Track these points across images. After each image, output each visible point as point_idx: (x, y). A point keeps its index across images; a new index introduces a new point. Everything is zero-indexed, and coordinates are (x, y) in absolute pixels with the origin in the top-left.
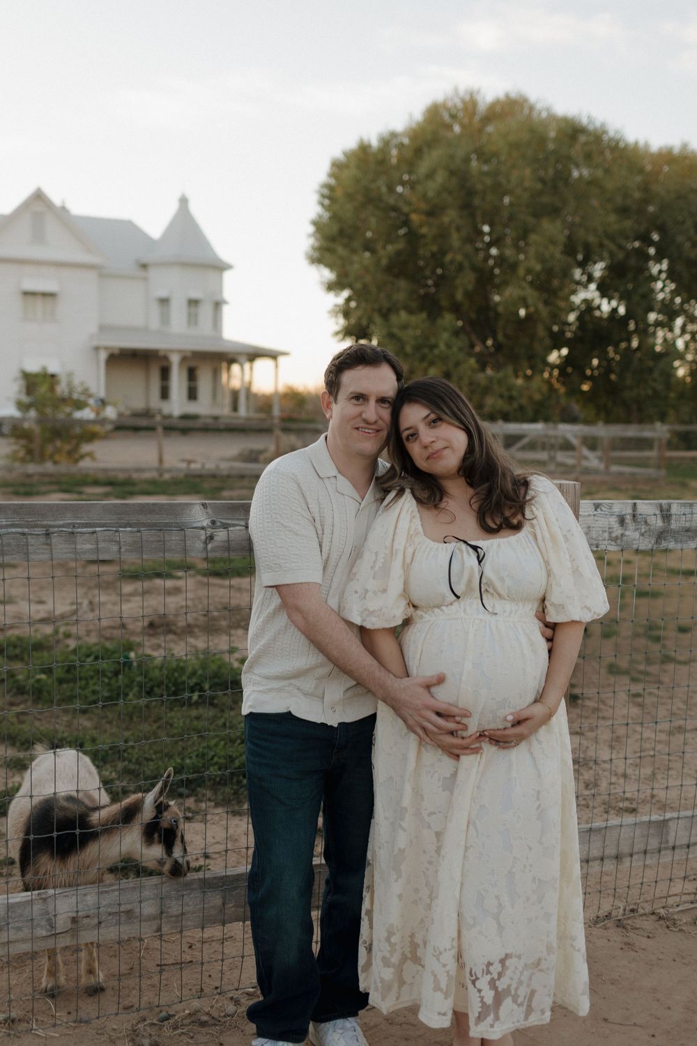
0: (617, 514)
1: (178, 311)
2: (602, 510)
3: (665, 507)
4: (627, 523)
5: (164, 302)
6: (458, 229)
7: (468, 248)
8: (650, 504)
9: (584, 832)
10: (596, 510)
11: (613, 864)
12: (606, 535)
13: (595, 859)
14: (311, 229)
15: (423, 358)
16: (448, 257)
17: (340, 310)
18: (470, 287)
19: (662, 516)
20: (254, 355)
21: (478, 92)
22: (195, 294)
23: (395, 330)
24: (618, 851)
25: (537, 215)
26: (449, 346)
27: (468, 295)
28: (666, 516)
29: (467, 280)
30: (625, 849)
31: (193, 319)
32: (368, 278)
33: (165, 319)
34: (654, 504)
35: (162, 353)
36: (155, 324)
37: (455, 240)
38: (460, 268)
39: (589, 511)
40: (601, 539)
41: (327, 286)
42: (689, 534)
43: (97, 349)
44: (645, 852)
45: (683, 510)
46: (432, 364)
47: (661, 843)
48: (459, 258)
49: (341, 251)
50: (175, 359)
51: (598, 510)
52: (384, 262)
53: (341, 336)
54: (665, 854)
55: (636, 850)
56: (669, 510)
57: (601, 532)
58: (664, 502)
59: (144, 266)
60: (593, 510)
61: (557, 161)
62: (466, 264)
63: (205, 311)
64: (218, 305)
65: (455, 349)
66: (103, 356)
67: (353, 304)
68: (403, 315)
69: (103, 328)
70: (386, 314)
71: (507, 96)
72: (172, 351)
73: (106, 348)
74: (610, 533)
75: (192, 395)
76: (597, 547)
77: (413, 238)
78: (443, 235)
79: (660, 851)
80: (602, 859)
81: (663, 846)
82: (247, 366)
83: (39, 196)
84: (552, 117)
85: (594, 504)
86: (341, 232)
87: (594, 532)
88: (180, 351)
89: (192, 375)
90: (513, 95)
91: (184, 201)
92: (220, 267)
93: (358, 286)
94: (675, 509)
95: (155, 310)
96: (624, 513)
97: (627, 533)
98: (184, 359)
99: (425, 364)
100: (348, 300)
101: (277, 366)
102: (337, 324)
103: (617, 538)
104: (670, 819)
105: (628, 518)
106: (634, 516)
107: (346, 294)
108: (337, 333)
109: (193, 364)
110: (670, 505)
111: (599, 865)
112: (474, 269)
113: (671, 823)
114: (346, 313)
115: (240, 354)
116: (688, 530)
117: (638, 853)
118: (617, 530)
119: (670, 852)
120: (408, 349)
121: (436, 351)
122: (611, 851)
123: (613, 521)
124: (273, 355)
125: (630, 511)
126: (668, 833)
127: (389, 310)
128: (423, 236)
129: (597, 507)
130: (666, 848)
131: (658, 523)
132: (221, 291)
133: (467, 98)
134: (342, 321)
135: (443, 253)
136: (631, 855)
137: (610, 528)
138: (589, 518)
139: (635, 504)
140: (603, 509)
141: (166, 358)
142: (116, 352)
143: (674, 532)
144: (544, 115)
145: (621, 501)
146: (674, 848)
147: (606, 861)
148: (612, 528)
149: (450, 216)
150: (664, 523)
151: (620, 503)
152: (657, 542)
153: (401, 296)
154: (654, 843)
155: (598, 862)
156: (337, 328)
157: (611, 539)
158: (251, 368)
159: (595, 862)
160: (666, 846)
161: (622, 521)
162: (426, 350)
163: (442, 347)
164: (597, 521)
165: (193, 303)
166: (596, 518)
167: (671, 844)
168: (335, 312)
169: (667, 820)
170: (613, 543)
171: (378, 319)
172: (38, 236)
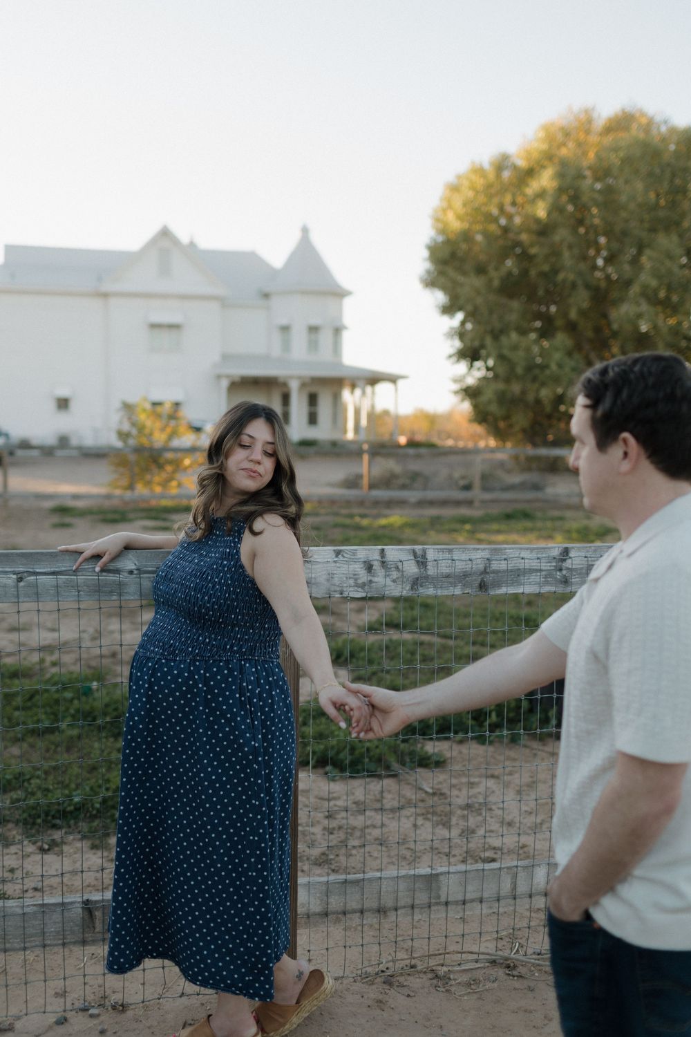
0: (362, 560)
1: (299, 339)
2: (344, 557)
3: (419, 553)
4: (375, 570)
5: (285, 329)
6: (570, 247)
7: (583, 266)
8: (401, 550)
9: (338, 883)
10: (337, 556)
11: (377, 917)
12: (352, 582)
13: (354, 911)
14: (426, 253)
15: (535, 379)
16: (561, 277)
17: (456, 332)
18: (585, 305)
19: (418, 562)
20: (374, 379)
21: (593, 109)
22: (314, 321)
23: (506, 352)
24: (380, 904)
25: (653, 230)
26: (560, 366)
27: (582, 313)
28: (422, 562)
29: (581, 299)
30: (388, 902)
31: (313, 345)
32: (479, 300)
33: (286, 346)
34: (406, 549)
35: (281, 380)
36: (276, 351)
37: (567, 258)
38: (574, 286)
39: (328, 558)
40: (345, 585)
41: (442, 309)
42: (451, 580)
43: (219, 377)
44: (413, 907)
45: (441, 556)
46: (543, 384)
47: (430, 898)
48: (571, 277)
49: (451, 273)
50: (294, 386)
51: (340, 556)
52: (496, 283)
53: (455, 359)
54: (438, 910)
55: (401, 903)
56: (424, 556)
57: (345, 579)
58: (418, 548)
59: (266, 296)
60: (334, 556)
61: (674, 175)
62: (580, 282)
63: (325, 338)
64: (338, 331)
65: (567, 369)
66: (225, 383)
67: (469, 326)
68: (514, 336)
69: (226, 358)
70: (496, 335)
71: (623, 111)
72: (291, 377)
73: (228, 376)
74: (356, 580)
75: (313, 419)
76: (341, 594)
77: (525, 257)
78: (555, 253)
79: (430, 907)
80: (362, 912)
81: (433, 901)
82: (369, 389)
83: (165, 233)
84: (673, 130)
85: (334, 550)
86: (453, 255)
87: (336, 579)
88: (299, 378)
89: (313, 399)
90: (628, 109)
91: (305, 230)
92: (339, 294)
93: (470, 308)
94: (431, 555)
95: (277, 337)
96: (371, 558)
97: (375, 579)
98: (303, 385)
99: (536, 385)
100: (463, 323)
101: (396, 390)
102: (452, 346)
103: (364, 585)
104: (441, 874)
105: (376, 565)
106: (383, 562)
107: (460, 316)
108: (450, 356)
109: (313, 389)
110: (424, 551)
111: (359, 918)
112: (588, 286)
113: (442, 878)
114: (461, 334)
115: (359, 378)
116: (448, 576)
117: (404, 907)
118: (363, 577)
119: (442, 908)
120: (519, 370)
121: (548, 372)
122: (371, 903)
123: (359, 568)
124: (393, 379)
125: (377, 556)
126: (439, 888)
127: (502, 331)
128: (534, 256)
129: (338, 553)
130: (438, 904)
131: (411, 568)
132: (340, 317)
133: (583, 117)
134: (457, 344)
135: (555, 271)
136: (396, 910)
137: (355, 575)
138: (329, 565)
139: (383, 550)
140: (345, 555)
141: (285, 385)
142: (237, 379)
143: (433, 578)
144: (663, 129)
145: (364, 547)
146: (447, 903)
147: (366, 914)
148: (358, 575)
149: (562, 235)
150: (420, 569)
151: (366, 549)
152: (412, 589)
153: (513, 317)
154: (422, 898)
155: (358, 914)
156: (452, 351)
157: (357, 585)
158: (373, 393)
159: (354, 914)
160: (438, 901)
161: (369, 567)
162: (537, 371)
163: (554, 367)
164: (339, 567)
165: (313, 329)
166: (338, 565)
167: (443, 899)
168: (451, 334)
169: (437, 875)
170: (360, 589)
171: (489, 341)
172: (165, 269)
